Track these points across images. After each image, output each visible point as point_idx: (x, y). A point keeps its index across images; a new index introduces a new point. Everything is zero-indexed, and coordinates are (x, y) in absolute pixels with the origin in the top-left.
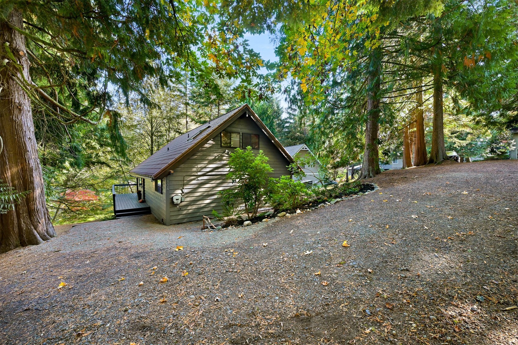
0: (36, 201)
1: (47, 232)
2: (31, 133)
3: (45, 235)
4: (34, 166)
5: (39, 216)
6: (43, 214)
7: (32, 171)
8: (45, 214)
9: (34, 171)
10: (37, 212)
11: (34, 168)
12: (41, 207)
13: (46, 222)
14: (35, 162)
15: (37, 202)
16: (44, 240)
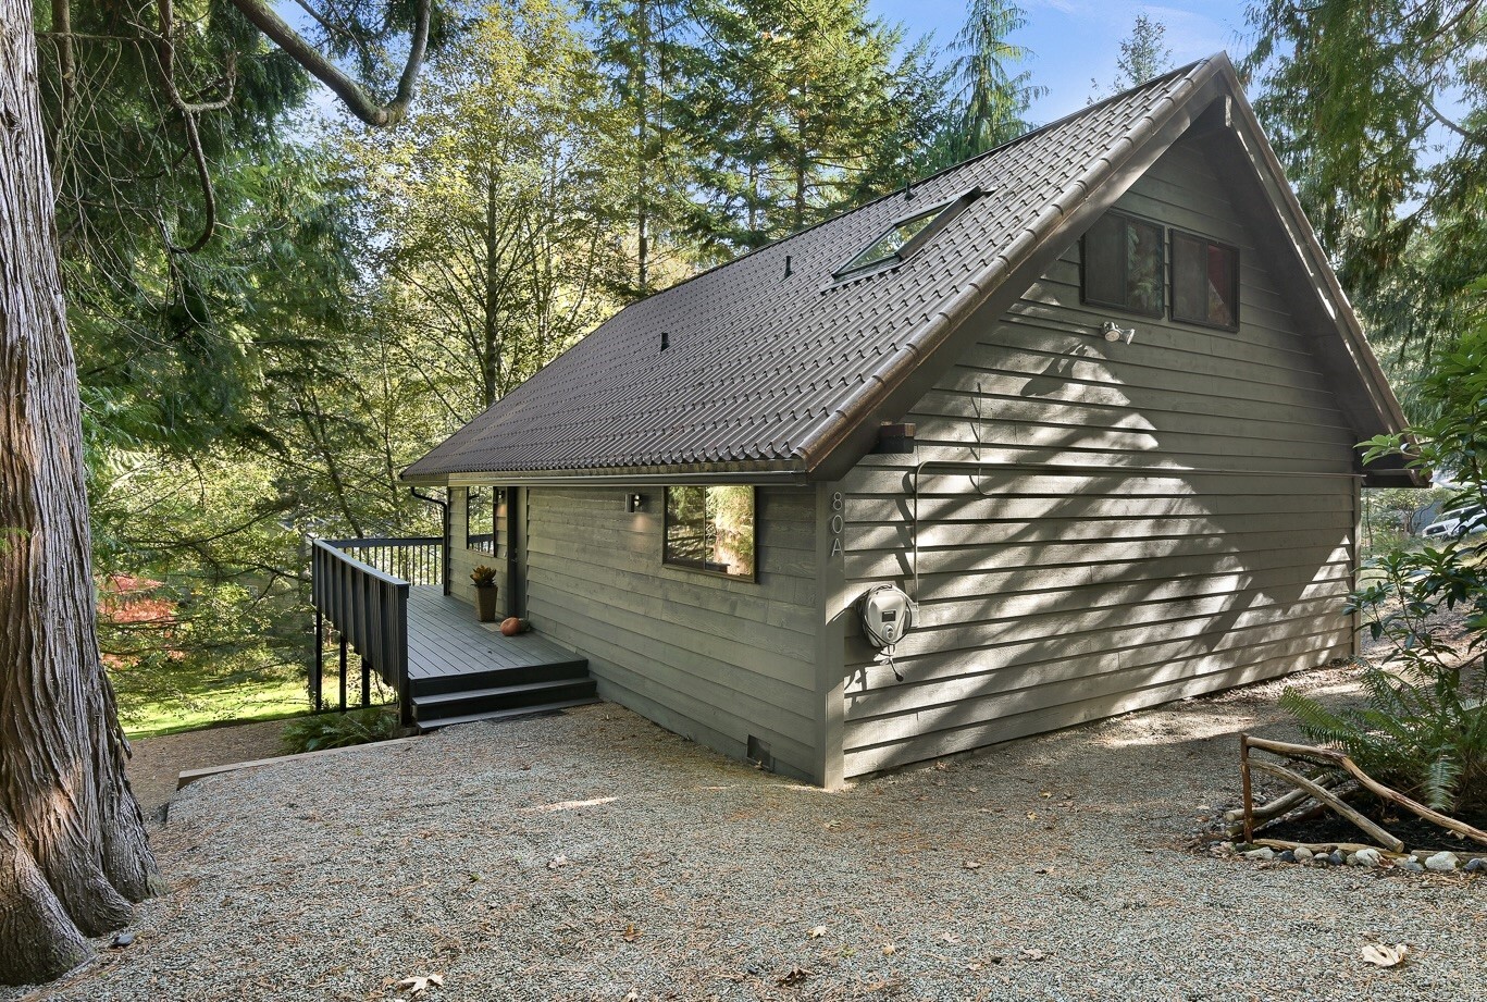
0: (41, 620)
1: (106, 862)
2: (20, 79)
3: (97, 893)
4: (35, 339)
5: (59, 737)
6: (83, 722)
7: (21, 379)
8: (92, 720)
9: (32, 382)
10: (50, 704)
11: (35, 356)
12: (73, 666)
13: (104, 779)
14: (40, 313)
15: (50, 626)
16: (89, 932)
